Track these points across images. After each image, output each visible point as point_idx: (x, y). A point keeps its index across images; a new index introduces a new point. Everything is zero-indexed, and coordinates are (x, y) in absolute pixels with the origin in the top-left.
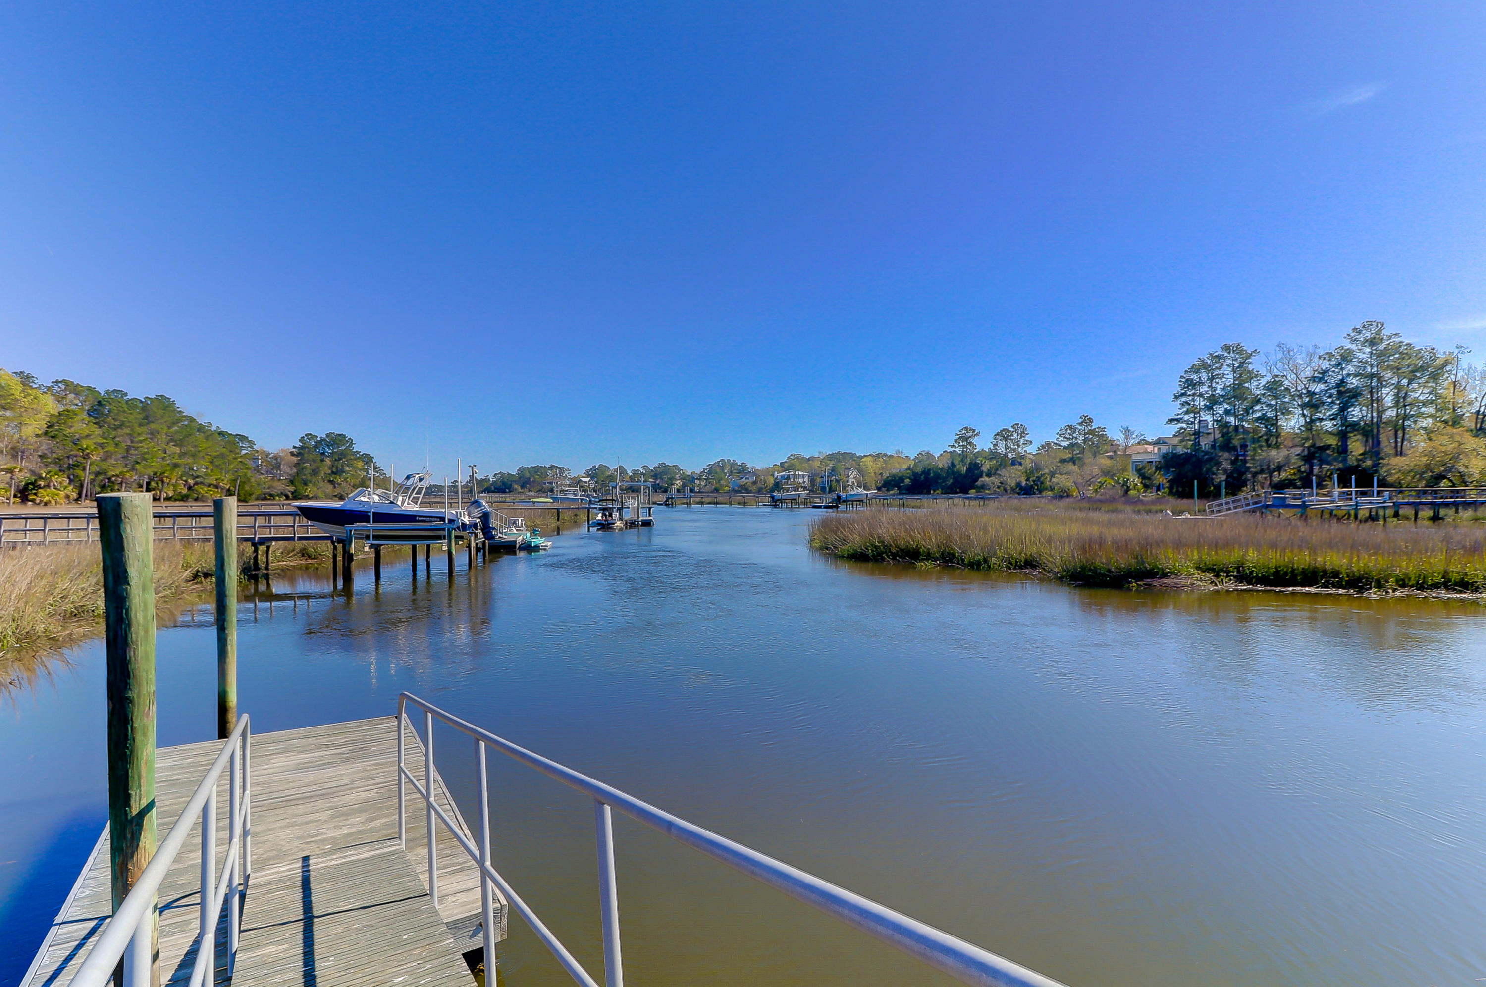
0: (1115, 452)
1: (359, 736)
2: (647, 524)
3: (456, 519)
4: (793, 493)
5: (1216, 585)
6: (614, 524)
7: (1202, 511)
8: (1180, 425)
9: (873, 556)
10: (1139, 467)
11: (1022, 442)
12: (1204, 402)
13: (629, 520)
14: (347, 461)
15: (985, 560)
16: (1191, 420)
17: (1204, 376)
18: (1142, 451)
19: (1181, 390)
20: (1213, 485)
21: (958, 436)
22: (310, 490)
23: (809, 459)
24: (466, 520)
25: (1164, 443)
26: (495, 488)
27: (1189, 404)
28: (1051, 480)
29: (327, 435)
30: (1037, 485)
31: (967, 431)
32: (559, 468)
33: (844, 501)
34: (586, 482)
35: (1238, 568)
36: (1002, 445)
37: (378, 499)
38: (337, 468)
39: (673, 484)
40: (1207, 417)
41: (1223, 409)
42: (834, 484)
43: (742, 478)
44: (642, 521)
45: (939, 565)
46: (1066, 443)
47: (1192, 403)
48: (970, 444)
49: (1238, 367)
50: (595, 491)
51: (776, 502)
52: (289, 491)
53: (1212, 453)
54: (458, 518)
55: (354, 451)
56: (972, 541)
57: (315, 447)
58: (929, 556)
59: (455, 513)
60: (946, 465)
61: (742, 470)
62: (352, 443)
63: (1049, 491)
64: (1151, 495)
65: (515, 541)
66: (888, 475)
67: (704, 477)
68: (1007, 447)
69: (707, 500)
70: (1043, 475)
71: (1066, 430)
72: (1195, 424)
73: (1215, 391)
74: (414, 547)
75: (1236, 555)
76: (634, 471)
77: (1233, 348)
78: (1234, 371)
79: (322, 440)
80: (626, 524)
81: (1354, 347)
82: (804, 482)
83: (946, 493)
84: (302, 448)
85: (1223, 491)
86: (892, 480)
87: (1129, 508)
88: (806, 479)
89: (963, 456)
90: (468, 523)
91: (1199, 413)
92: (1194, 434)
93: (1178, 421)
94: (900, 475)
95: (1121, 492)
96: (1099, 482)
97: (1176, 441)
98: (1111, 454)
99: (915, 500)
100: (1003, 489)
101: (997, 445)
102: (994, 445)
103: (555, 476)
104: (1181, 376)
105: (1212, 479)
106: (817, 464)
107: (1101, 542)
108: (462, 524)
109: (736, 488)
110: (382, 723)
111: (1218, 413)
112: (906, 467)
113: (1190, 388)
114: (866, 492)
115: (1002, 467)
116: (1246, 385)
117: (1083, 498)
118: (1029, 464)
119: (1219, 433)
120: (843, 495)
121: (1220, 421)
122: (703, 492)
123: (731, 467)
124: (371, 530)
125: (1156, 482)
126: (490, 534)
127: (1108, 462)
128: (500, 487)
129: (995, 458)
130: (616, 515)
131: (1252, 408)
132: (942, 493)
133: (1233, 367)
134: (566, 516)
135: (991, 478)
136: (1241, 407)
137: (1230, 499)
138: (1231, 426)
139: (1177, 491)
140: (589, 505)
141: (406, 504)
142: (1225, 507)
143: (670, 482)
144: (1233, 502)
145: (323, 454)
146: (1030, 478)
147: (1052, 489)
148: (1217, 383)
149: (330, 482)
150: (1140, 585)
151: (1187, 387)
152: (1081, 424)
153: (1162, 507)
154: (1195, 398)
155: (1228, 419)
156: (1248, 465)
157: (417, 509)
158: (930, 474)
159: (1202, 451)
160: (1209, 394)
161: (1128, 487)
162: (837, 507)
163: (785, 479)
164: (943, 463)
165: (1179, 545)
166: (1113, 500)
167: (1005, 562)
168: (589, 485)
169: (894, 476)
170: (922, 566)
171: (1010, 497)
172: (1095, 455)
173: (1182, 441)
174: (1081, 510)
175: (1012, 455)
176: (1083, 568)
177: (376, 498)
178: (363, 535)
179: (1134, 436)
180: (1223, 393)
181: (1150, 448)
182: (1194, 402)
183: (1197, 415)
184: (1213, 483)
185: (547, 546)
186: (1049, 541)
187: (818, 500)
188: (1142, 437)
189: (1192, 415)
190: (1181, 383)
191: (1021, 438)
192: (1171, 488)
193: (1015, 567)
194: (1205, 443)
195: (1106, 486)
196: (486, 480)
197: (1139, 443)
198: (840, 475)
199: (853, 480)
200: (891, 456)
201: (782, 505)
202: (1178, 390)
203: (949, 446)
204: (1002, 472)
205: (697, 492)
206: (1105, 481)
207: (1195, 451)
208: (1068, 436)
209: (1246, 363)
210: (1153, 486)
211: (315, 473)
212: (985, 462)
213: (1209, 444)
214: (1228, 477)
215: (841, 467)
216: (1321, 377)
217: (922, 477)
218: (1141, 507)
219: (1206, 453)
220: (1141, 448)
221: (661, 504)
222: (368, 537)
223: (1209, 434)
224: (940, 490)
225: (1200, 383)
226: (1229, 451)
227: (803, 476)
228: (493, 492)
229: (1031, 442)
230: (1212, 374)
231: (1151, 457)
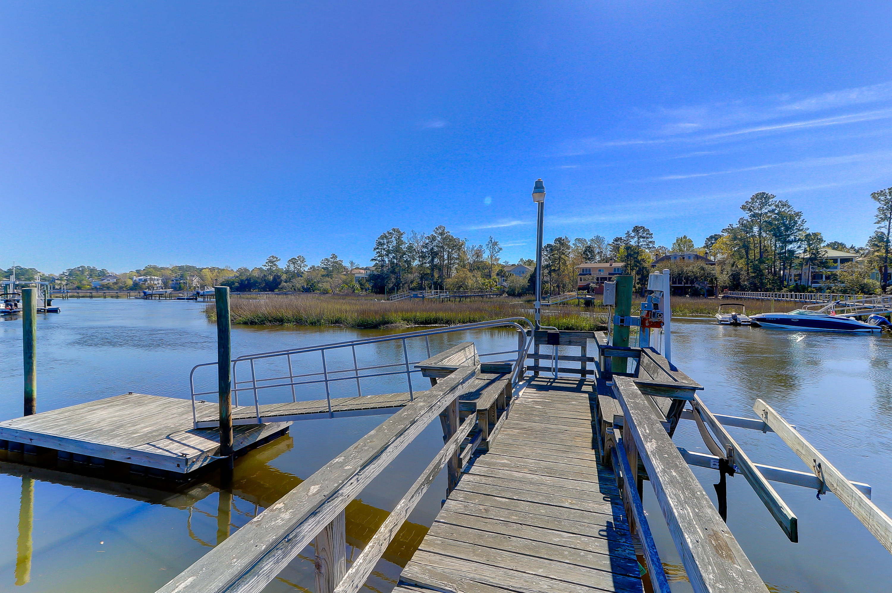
0: (347, 272)
2: (53, 311)
4: (161, 290)
5: (408, 325)
6: (19, 312)
7: (388, 299)
8: (376, 262)
10: (358, 280)
11: (302, 265)
12: (385, 252)
15: (318, 321)
16: (380, 260)
17: (385, 241)
20: (389, 289)
21: (268, 261)
23: (162, 269)
25: (369, 269)
27: (379, 253)
28: (319, 284)
30: (312, 287)
31: (273, 258)
33: (202, 295)
35: (414, 319)
36: (292, 266)
40: (386, 259)
41: (392, 256)
42: (182, 285)
43: (102, 280)
44: (48, 309)
46: (324, 267)
47: (381, 252)
48: (275, 265)
49: (398, 239)
51: (148, 296)
53: (388, 274)
58: (289, 321)
60: (260, 276)
64: (364, 293)
66: (222, 281)
67: (64, 278)
68: (295, 268)
69: (83, 295)
70: (314, 282)
71: (325, 260)
72: (381, 262)
73: (389, 248)
77: (396, 230)
78: (396, 240)
81: (436, 235)
83: (262, 291)
85: (393, 291)
87: (354, 298)
88: (160, 282)
89: (271, 271)
91: (383, 257)
92: (381, 266)
93: (375, 260)
94: (232, 280)
95: (351, 291)
96: (341, 286)
97: (374, 269)
98: (345, 273)
100: (294, 289)
102: (288, 266)
104: (376, 240)
105: (388, 286)
106: (169, 272)
109: (98, 287)
111: (390, 258)
112: (233, 276)
113: (380, 245)
115: (293, 278)
116: (401, 246)
117: (334, 294)
118: (305, 276)
119: (390, 266)
120: (199, 291)
121: (391, 261)
123: (91, 272)
125: (366, 287)
127: (345, 277)
129: (288, 273)
130: (20, 305)
131: (402, 256)
132: (259, 291)
133: (396, 238)
135: (287, 283)
136: (398, 255)
137: (398, 294)
138: (395, 263)
139: (375, 291)
142: (397, 297)
144: (400, 295)
146: (308, 283)
147: (319, 290)
148: (390, 245)
152: (331, 258)
154: (382, 250)
155: (394, 260)
156: (401, 280)
158: (251, 281)
159: (384, 274)
160: (387, 249)
161: (354, 289)
162: (197, 299)
163: (143, 281)
166: (348, 295)
167: (327, 321)
169: (227, 281)
171: (298, 294)
172: (338, 273)
173: (376, 269)
174: (332, 299)
175: (297, 271)
179: (355, 265)
180: (392, 249)
181: (362, 271)
187: (181, 295)
188: (359, 266)
189: (380, 258)
191: (302, 263)
192: (372, 290)
194: (385, 270)
195: (344, 288)
197: (357, 269)
198: (187, 280)
199: (196, 283)
200: (223, 270)
201: (155, 298)
202: (375, 246)
203: (261, 265)
204: (294, 280)
206: (344, 286)
207: (381, 273)
208: (326, 264)
209: (401, 237)
210: (365, 289)
212: (283, 275)
213: (387, 271)
214: (394, 285)
215: (186, 275)
216: (426, 246)
217: (246, 282)
218: (359, 298)
219: (386, 275)
220: (357, 271)
223: (387, 266)
224: (257, 289)
225: (384, 244)
226: (394, 274)
227: (158, 280)
229: (307, 266)
230: (388, 240)
231: (363, 276)
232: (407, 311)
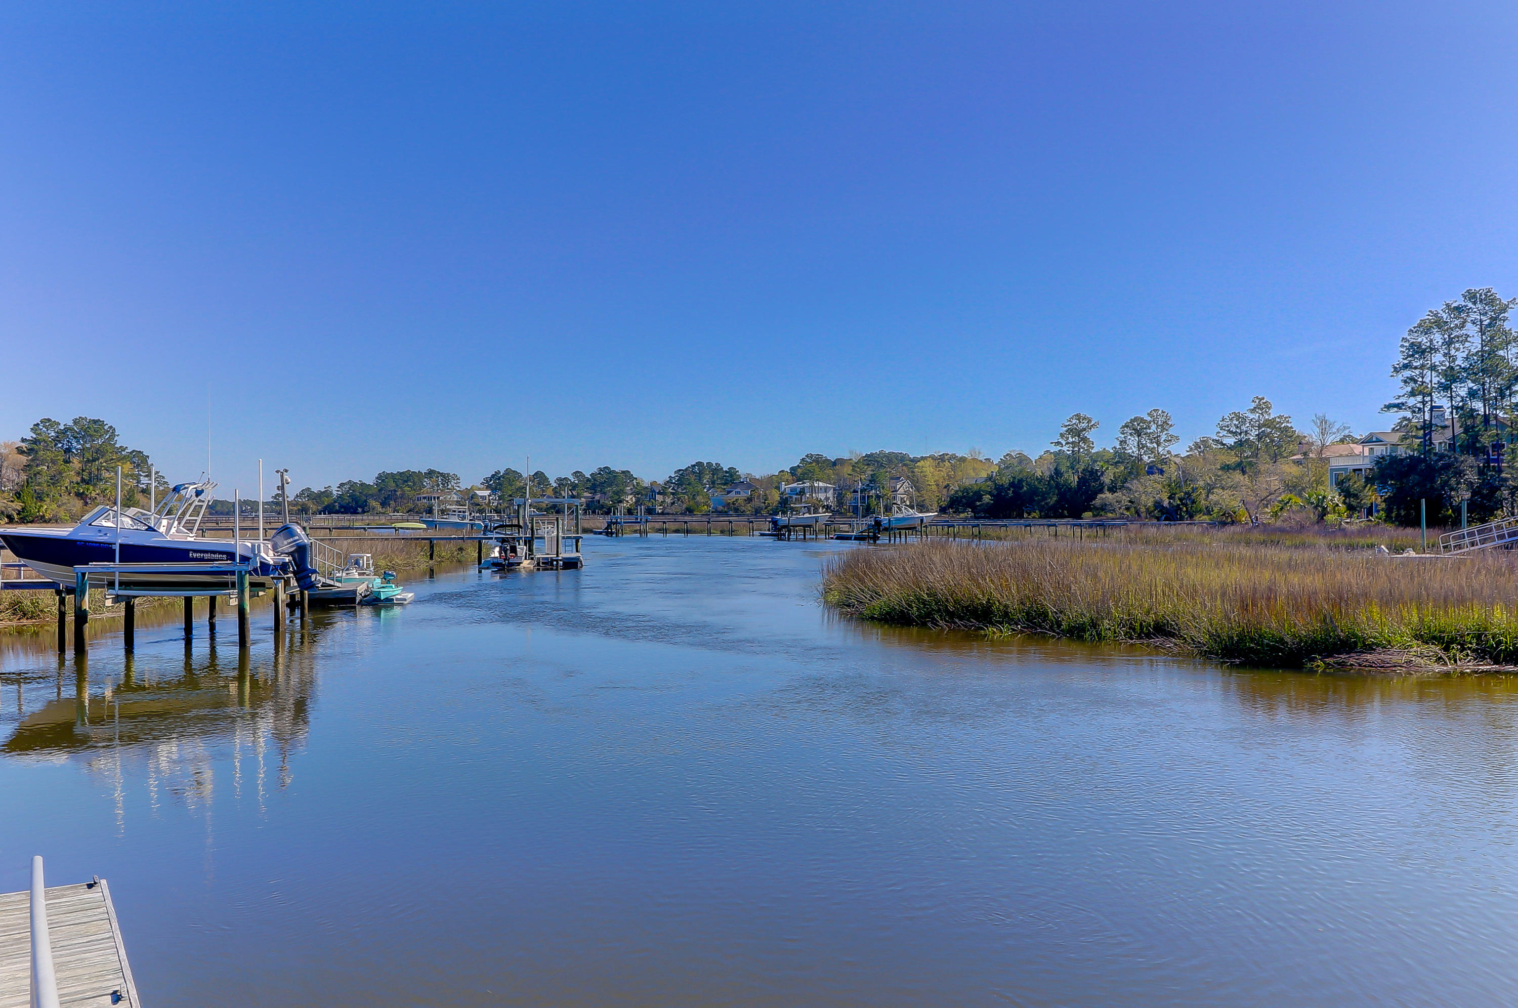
0: (1305, 454)
1: (21, 918)
2: (572, 564)
3: (252, 556)
4: (807, 515)
5: (1445, 664)
6: (519, 564)
7: (1433, 546)
8: (1402, 414)
9: (919, 616)
10: (1340, 478)
11: (1163, 437)
12: (1438, 379)
13: (543, 558)
14: (106, 462)
15: (1094, 625)
16: (1418, 405)
17: (1438, 338)
18: (1347, 453)
19: (1404, 359)
20: (1452, 507)
21: (1066, 429)
22: (48, 508)
23: (834, 464)
24: (270, 558)
25: (1378, 441)
26: (341, 506)
27: (1415, 381)
28: (1208, 496)
29: (75, 422)
30: (1186, 505)
31: (1079, 420)
32: (442, 474)
33: (886, 529)
34: (483, 497)
35: (1478, 637)
36: (1133, 441)
37: (130, 522)
38: (90, 473)
39: (621, 502)
40: (1442, 400)
41: (1466, 389)
42: (873, 502)
43: (729, 492)
44: (564, 559)
45: (1021, 632)
46: (1230, 441)
47: (1420, 379)
48: (1085, 440)
49: (1489, 325)
50: (497, 511)
51: (780, 530)
52: (14, 510)
53: (1450, 458)
54: (255, 554)
55: (116, 446)
56: (1075, 594)
57: (57, 440)
58: (1006, 617)
59: (250, 545)
60: (1047, 474)
61: (729, 479)
62: (113, 435)
63: (1204, 514)
64: (1358, 522)
65: (354, 592)
66: (957, 488)
67: (670, 490)
68: (1140, 446)
69: (673, 526)
70: (1194, 490)
71: (1231, 420)
72: (1424, 412)
73: (1454, 361)
74: (188, 601)
75: (1476, 617)
76: (559, 479)
77: (1481, 295)
78: (1482, 332)
79: (67, 429)
80: (538, 564)
82: (827, 499)
83: (1047, 516)
84: (35, 441)
85: (1465, 515)
86: (964, 497)
87: (1322, 542)
88: (830, 494)
89: (1074, 460)
90: (271, 562)
91: (1430, 395)
92: (1423, 428)
93: (1399, 406)
94: (976, 488)
95: (1313, 517)
96: (1280, 502)
97: (1395, 438)
98: (1299, 457)
99: (997, 529)
100: (1135, 512)
101: (1125, 442)
102: (1121, 442)
103: (436, 488)
104: (1403, 339)
105: (1451, 497)
106: (847, 470)
107: (1270, 594)
108: (261, 562)
109: (720, 508)
110: (63, 896)
111: (1458, 395)
112: (984, 475)
113: (1417, 356)
114: (921, 515)
115: (1133, 476)
116: (1501, 353)
117: (1257, 525)
118: (1172, 472)
119: (1461, 427)
120: (884, 518)
121: (1462, 408)
122: (668, 514)
123: (713, 475)
124: (117, 574)
125: (1367, 502)
126: (309, 579)
127: (1295, 470)
128: (348, 504)
129: (1122, 463)
130: (522, 549)
131: (1509, 388)
132: (1041, 517)
133: (1481, 325)
134: (444, 551)
135: (1116, 494)
136: (1492, 385)
137: (1475, 528)
138: (1479, 414)
139: (1398, 515)
140: (484, 534)
141: (173, 530)
142: (1467, 540)
143: (617, 497)
144: (1480, 532)
145: (68, 451)
146: (1175, 494)
147: (1209, 512)
148: (1458, 350)
149: (80, 495)
150: (1329, 664)
151: (1412, 356)
152: (1253, 411)
153: (1373, 540)
154: (1425, 372)
155: (1474, 404)
156: (1503, 475)
157: (192, 539)
158: (1023, 487)
159: (1435, 454)
160: (1445, 366)
161: (1324, 509)
162: (875, 538)
163: (797, 494)
164: (1043, 471)
165: (1389, 600)
166: (1302, 528)
167: (1124, 626)
168: (489, 502)
169: (966, 490)
170: (994, 633)
171: (1144, 524)
172: (1275, 458)
173: (1404, 438)
174: (1248, 543)
175: (1149, 457)
176: (1242, 638)
177: (127, 522)
178: (103, 580)
179: (1334, 430)
180: (1465, 365)
181: (1358, 449)
182: (1423, 378)
183: (1428, 399)
184: (1451, 504)
185: (405, 600)
186: (1193, 593)
187: (845, 527)
188: (1346, 432)
189: (1420, 398)
190: (1404, 349)
191: (1162, 432)
192: (1388, 511)
193: (1139, 635)
194: (1439, 440)
195: (1291, 506)
196: (326, 493)
197: (1342, 441)
198: (883, 488)
199: (902, 496)
200: (963, 459)
201: (790, 535)
202: (1399, 359)
203: (1052, 443)
204: (1134, 485)
205: (658, 514)
206: (1290, 499)
207: (1424, 454)
208: (1233, 429)
209: (1500, 320)
210: (1361, 507)
211: (54, 480)
212: (1107, 468)
213: (1446, 443)
214: (1474, 494)
215: (884, 477)
217: (1011, 492)
218: (1340, 540)
219: (1441, 457)
220: (1343, 449)
221: (600, 533)
222: (111, 585)
223: (1445, 427)
224: (1037, 511)
225: (1431, 349)
226: (1475, 455)
227: (826, 490)
228: (337, 512)
229: (1178, 438)
230: (1449, 336)
231: (1358, 463)
232: (1445, 601)
